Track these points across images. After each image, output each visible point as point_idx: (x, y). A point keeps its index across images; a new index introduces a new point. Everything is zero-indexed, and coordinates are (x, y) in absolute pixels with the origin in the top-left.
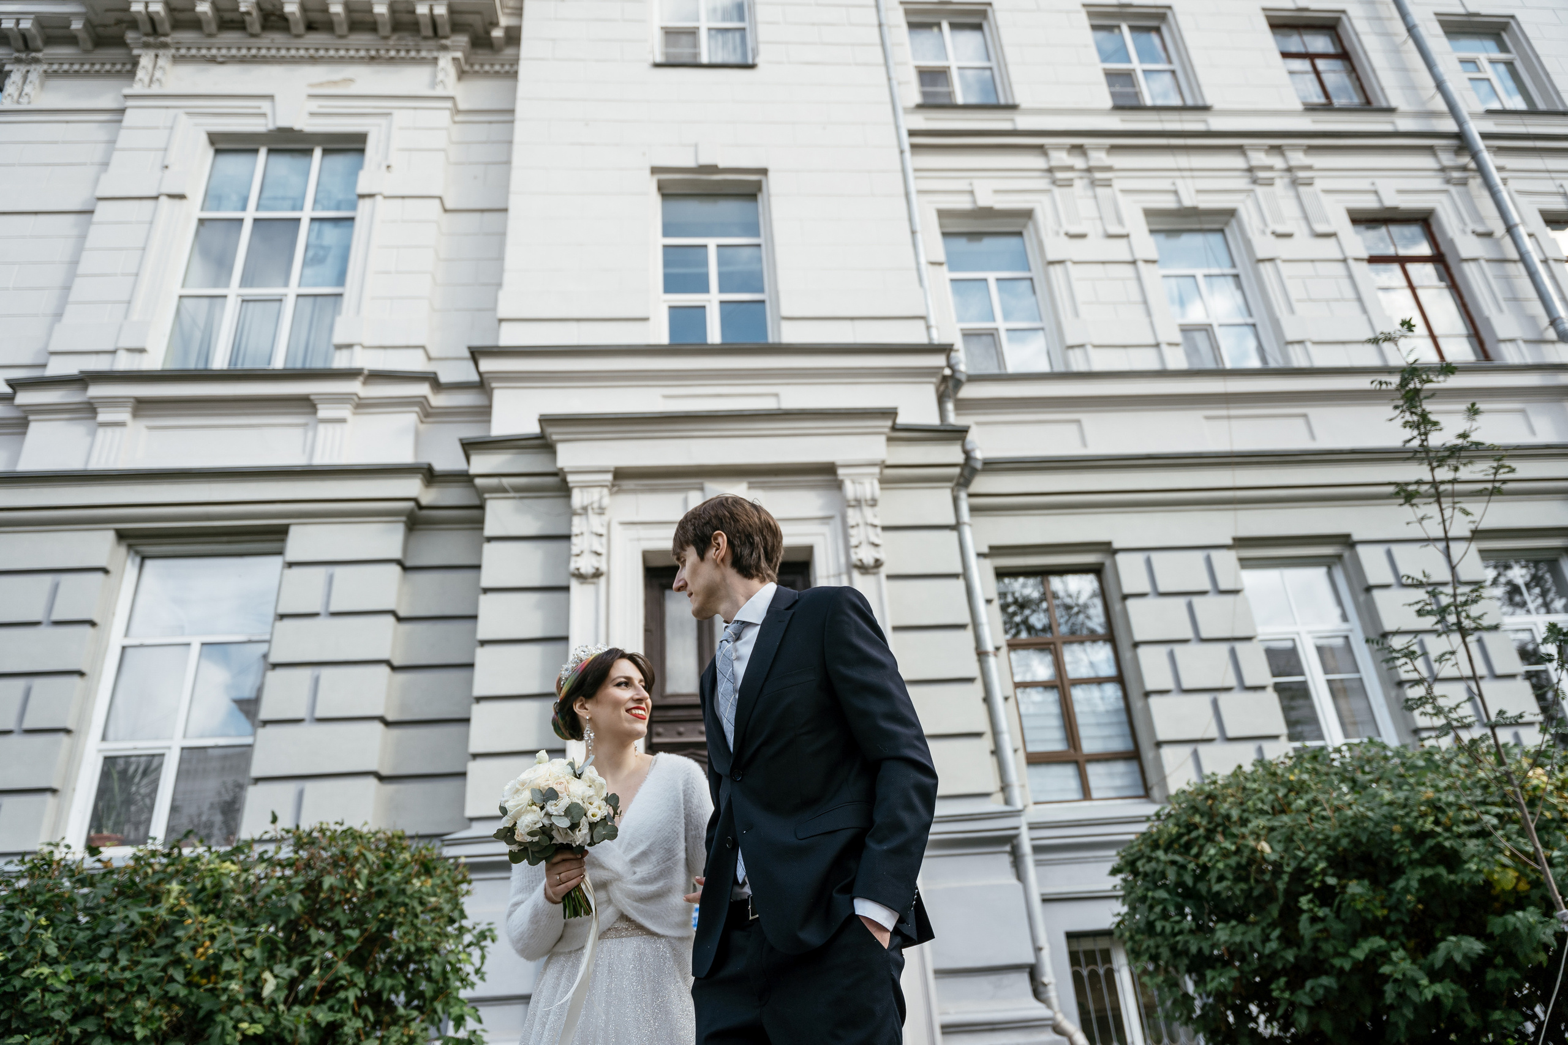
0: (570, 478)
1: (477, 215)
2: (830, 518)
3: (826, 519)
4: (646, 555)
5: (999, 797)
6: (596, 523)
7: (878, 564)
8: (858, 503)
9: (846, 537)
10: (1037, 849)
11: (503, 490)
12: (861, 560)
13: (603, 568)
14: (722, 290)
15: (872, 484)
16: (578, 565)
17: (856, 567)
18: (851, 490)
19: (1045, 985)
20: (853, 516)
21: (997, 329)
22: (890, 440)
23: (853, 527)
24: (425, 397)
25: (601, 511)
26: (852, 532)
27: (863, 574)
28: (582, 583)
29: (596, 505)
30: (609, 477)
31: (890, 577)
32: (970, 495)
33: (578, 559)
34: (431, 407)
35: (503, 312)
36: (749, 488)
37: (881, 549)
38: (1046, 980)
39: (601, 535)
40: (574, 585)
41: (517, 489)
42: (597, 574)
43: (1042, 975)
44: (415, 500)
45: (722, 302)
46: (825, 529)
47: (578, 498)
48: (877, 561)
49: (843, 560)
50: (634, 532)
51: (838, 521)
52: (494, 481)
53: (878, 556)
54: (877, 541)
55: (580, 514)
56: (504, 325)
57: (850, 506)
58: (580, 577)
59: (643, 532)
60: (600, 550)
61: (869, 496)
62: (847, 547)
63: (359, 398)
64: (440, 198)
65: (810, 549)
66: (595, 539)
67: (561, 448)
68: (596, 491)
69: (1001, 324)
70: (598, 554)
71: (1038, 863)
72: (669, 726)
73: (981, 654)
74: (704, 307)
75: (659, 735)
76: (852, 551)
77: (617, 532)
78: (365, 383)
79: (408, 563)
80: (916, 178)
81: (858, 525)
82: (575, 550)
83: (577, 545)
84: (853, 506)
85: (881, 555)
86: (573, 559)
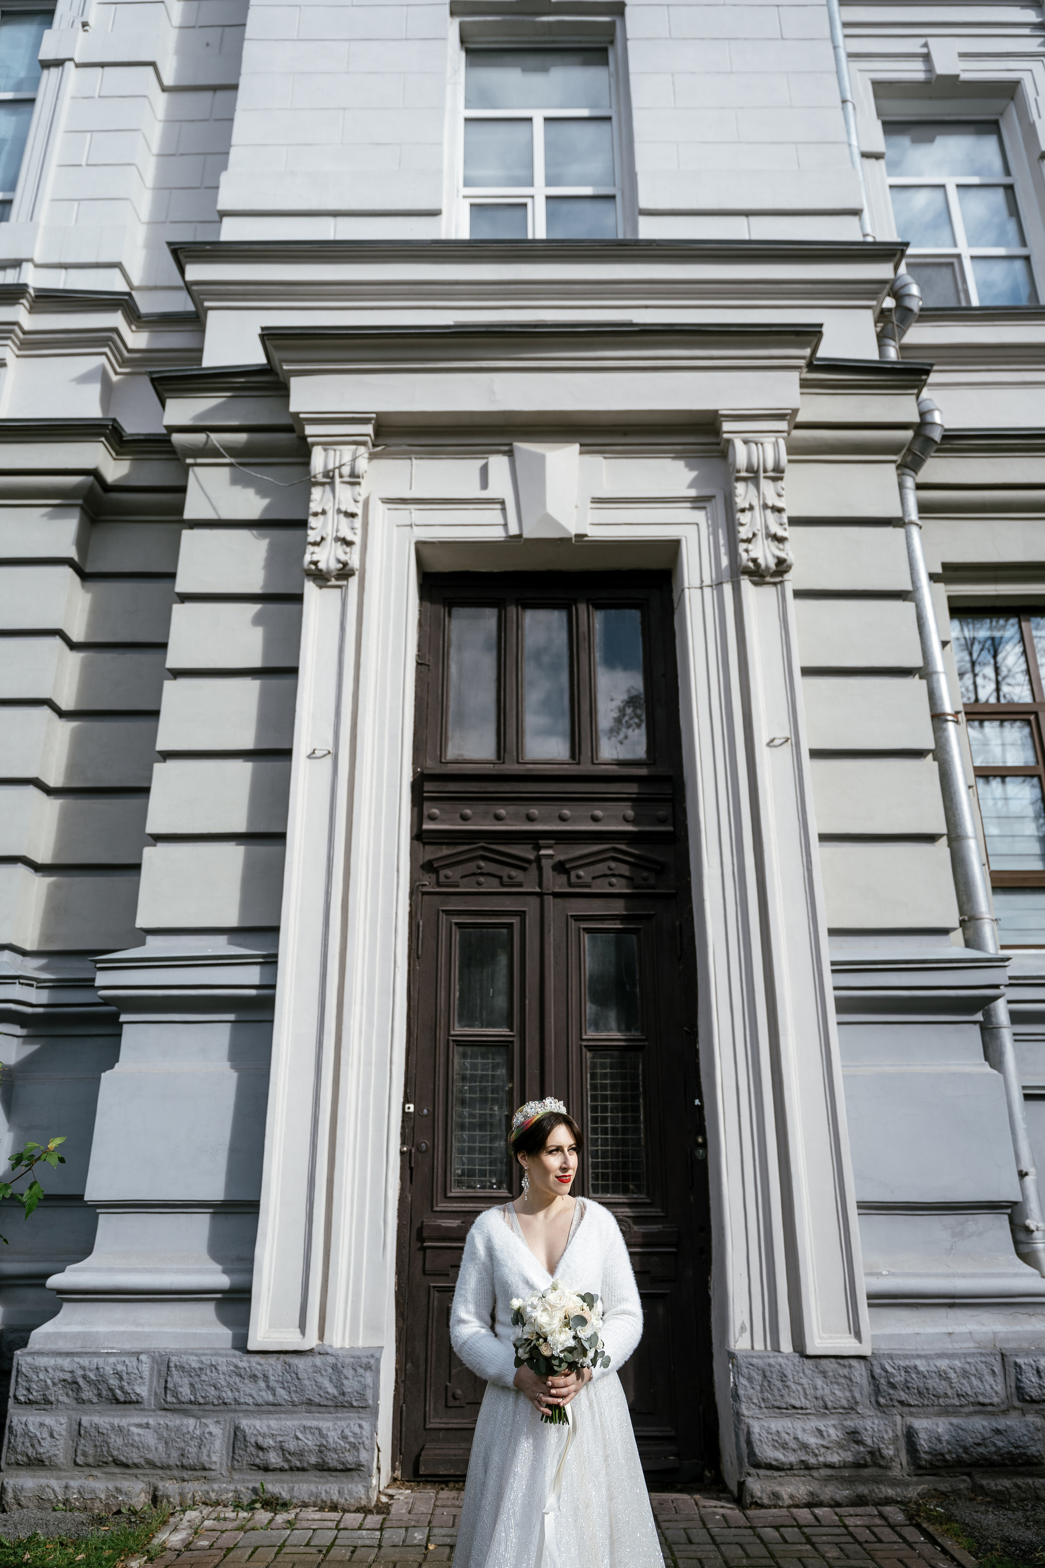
0: (309, 430)
1: (207, 96)
2: (708, 499)
3: (698, 502)
4: (422, 549)
5: (958, 936)
6: (345, 496)
7: (782, 567)
8: (753, 475)
9: (732, 527)
10: (1016, 1018)
11: (214, 452)
12: (754, 561)
13: (355, 563)
14: (549, 183)
15: (776, 444)
16: (315, 558)
17: (747, 572)
18: (741, 455)
19: (1029, 1231)
20: (743, 494)
21: (958, 256)
22: (805, 384)
23: (743, 510)
24: (115, 330)
25: (354, 480)
26: (744, 518)
27: (755, 584)
28: (321, 587)
29: (346, 470)
30: (369, 429)
31: (800, 594)
32: (919, 487)
33: (316, 549)
34: (129, 351)
35: (225, 202)
36: (581, 453)
37: (787, 545)
38: (1031, 1223)
39: (353, 515)
40: (310, 589)
41: (232, 451)
42: (345, 573)
43: (1027, 1218)
44: (94, 473)
45: (549, 198)
46: (700, 516)
47: (319, 460)
48: (780, 562)
49: (725, 561)
50: (405, 514)
51: (719, 502)
52: (200, 438)
53: (782, 555)
54: (781, 533)
55: (323, 484)
56: (226, 220)
57: (738, 479)
58: (320, 577)
59: (417, 515)
60: (350, 537)
61: (770, 465)
62: (733, 541)
63: (25, 333)
64: (153, 64)
65: (674, 546)
66: (344, 521)
67: (296, 385)
68: (347, 452)
69: (965, 250)
70: (348, 543)
71: (1018, 1038)
72: (447, 806)
73: (938, 718)
74: (525, 205)
75: (432, 818)
76: (742, 546)
77: (379, 513)
78: (32, 311)
79: (88, 569)
80: (846, 36)
81: (751, 508)
82: (313, 536)
83: (317, 527)
84: (745, 479)
85: (789, 552)
86: (310, 549)
